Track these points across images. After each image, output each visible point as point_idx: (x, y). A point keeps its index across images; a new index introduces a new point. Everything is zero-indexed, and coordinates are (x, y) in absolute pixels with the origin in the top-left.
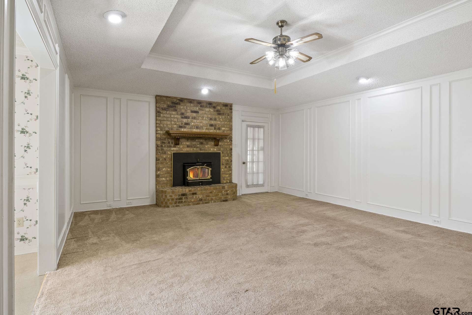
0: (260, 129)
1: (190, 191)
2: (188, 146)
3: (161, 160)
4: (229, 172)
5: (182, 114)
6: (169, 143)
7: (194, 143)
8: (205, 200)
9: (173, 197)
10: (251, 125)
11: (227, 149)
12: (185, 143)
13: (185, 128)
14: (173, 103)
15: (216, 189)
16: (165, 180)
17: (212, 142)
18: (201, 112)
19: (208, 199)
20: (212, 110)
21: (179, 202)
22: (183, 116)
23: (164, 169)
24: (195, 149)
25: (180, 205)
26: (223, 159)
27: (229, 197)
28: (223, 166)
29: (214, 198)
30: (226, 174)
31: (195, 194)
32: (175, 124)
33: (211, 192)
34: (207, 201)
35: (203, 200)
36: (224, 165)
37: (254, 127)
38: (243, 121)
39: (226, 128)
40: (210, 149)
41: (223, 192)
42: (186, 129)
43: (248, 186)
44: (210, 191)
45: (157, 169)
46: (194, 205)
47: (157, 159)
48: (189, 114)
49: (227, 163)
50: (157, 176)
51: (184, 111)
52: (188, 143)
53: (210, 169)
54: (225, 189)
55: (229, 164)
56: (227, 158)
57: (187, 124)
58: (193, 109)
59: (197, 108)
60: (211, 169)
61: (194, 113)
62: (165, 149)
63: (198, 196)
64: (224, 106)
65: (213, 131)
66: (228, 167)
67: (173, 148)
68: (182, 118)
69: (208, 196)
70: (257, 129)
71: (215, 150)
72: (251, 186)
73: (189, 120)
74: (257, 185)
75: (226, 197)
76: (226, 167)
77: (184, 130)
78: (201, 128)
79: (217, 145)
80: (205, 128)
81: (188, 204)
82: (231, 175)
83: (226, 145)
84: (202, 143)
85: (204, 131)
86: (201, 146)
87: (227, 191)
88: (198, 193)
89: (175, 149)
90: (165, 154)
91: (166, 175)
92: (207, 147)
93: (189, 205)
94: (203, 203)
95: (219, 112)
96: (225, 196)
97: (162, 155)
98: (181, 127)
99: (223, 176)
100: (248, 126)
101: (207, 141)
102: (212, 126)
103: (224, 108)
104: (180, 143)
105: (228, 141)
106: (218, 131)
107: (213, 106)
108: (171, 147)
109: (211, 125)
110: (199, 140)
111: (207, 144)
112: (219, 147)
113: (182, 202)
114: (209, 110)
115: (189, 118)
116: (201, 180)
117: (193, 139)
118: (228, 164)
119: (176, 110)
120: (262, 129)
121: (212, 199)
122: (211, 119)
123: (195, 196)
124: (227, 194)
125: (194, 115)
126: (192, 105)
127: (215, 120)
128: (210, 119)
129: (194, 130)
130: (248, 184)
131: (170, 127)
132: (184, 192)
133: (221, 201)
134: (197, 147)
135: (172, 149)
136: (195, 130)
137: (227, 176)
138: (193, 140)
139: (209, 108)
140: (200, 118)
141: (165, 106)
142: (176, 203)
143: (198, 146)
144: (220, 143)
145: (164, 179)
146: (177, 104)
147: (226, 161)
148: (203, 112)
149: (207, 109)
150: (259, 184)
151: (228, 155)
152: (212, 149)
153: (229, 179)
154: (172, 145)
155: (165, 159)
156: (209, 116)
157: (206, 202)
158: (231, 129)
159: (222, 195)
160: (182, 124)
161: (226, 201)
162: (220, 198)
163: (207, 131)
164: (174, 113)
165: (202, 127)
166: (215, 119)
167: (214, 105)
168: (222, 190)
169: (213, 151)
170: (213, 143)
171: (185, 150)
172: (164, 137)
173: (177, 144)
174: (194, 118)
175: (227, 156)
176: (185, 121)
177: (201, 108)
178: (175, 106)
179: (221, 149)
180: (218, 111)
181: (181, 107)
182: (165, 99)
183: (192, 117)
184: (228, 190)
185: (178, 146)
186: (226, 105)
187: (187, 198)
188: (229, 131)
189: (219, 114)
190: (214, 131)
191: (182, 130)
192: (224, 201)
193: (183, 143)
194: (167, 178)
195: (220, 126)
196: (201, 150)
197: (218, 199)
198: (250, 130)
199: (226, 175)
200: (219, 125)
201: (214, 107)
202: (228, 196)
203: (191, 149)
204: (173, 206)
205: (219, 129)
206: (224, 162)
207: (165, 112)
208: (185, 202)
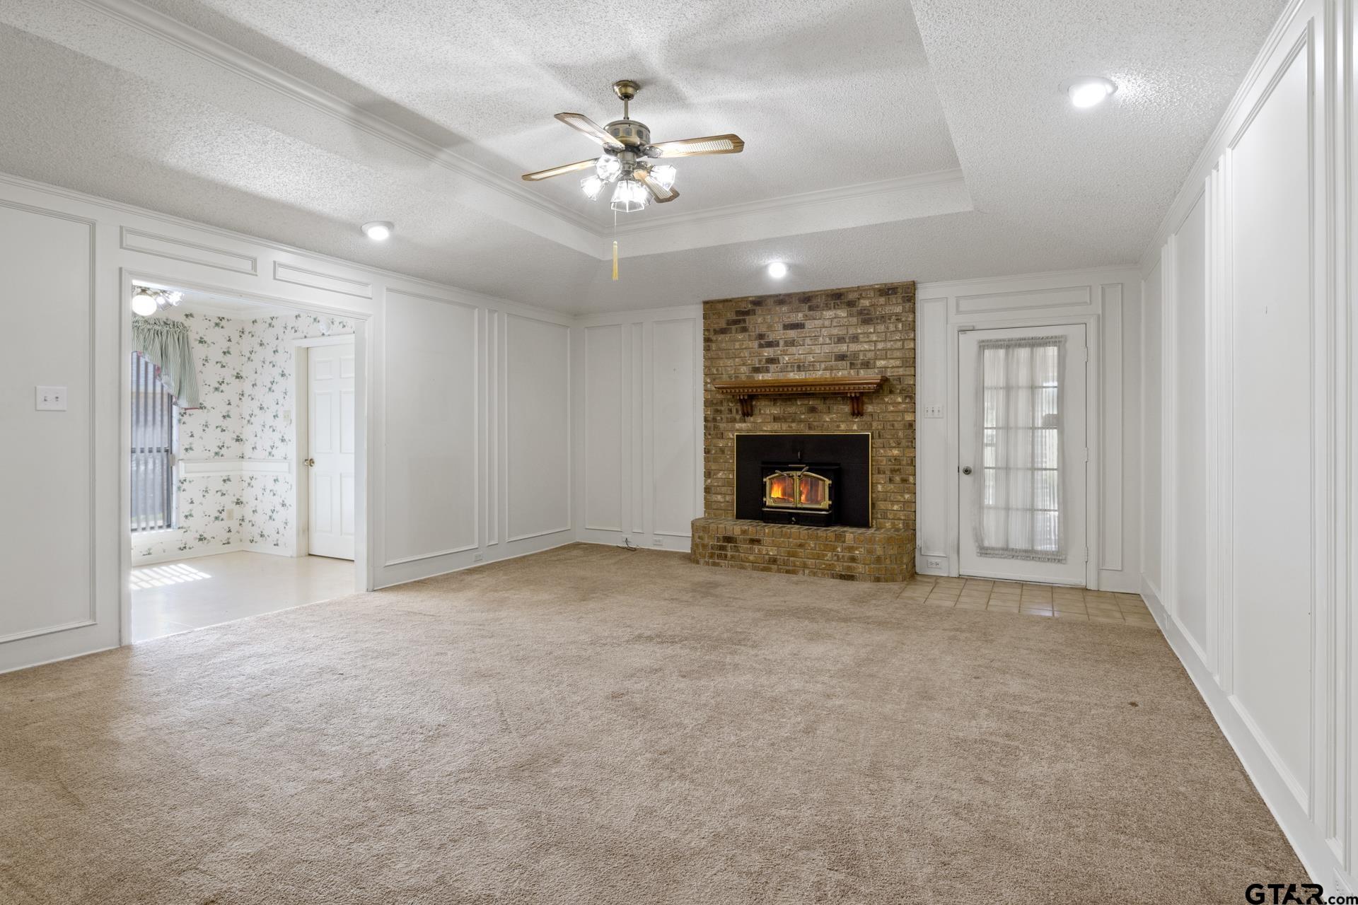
0: (1040, 351)
1: (744, 532)
2: (776, 419)
3: (713, 452)
4: (902, 496)
5: (761, 336)
6: (730, 411)
7: (792, 409)
8: (785, 563)
9: (706, 541)
10: (997, 341)
11: (893, 425)
12: (768, 412)
13: (767, 371)
14: (738, 313)
15: (817, 538)
16: (722, 500)
17: (843, 404)
18: (809, 324)
19: (794, 562)
20: (842, 313)
21: (719, 556)
22: (762, 342)
23: (720, 475)
24: (794, 425)
25: (722, 562)
26: (881, 455)
27: (860, 568)
28: (881, 476)
29: (810, 562)
30: (893, 503)
31: (758, 541)
32: (744, 365)
33: (801, 546)
34: (791, 568)
35: (778, 563)
36: (884, 473)
37: (1010, 345)
38: (963, 331)
39: (891, 361)
40: (838, 426)
41: (839, 549)
42: (769, 375)
43: (984, 551)
44: (798, 541)
45: (708, 474)
46: (754, 569)
47: (707, 451)
48: (779, 334)
49: (897, 467)
50: (707, 490)
51: (764, 330)
52: (776, 411)
53: (828, 482)
54: (844, 542)
55: (905, 472)
56: (896, 452)
57: (772, 361)
58: (787, 321)
59: (800, 315)
60: (830, 482)
61: (791, 329)
62: (722, 426)
63: (764, 548)
64: (881, 295)
65: (845, 372)
66: (897, 479)
67: (740, 424)
68: (761, 346)
69: (794, 555)
70: (1023, 353)
71: (855, 427)
72: (996, 552)
73: (778, 350)
74: (1030, 554)
75: (849, 568)
76: (891, 480)
77: (766, 378)
78: (811, 369)
79: (857, 413)
80: (823, 366)
81: (740, 564)
82: (910, 506)
83: (892, 412)
84: (813, 410)
85: (819, 375)
86: (811, 418)
87: (851, 549)
88: (767, 540)
89: (744, 427)
90: (723, 438)
91: (724, 489)
92: (828, 420)
93: (743, 568)
94: (779, 571)
95: (867, 314)
96: (845, 564)
97: (714, 441)
98: (756, 370)
99: (881, 505)
100: (983, 345)
101: (827, 402)
102: (843, 360)
103: (882, 300)
104: (756, 411)
105: (900, 400)
106: (862, 371)
107: (846, 301)
108: (734, 420)
109: (842, 357)
110: (806, 402)
111: (829, 411)
112: (866, 418)
113: (726, 556)
114: (835, 314)
115: (778, 345)
116: (800, 509)
117: (790, 400)
118: (899, 470)
119: (744, 330)
120: (1052, 351)
121: (805, 566)
122: (841, 340)
123: (756, 548)
124: (853, 559)
125: (792, 334)
126: (785, 309)
127: (853, 342)
128: (836, 340)
129: (792, 374)
130: (986, 544)
131: (733, 372)
132: (729, 534)
133: (833, 577)
134: (801, 421)
135: (738, 426)
136: (794, 376)
137: (896, 507)
138: (788, 403)
139: (834, 308)
140: (808, 341)
141: (723, 324)
142: (712, 556)
143: (803, 417)
144: (869, 408)
145: (719, 498)
146: (747, 313)
147: (890, 460)
148: (816, 322)
149: (829, 314)
150: (1036, 552)
151: (899, 444)
152: (843, 426)
153: (902, 518)
154: (738, 417)
155: (722, 451)
156: (835, 331)
157: (787, 568)
158: (910, 361)
159: (835, 558)
160: (760, 361)
161: (851, 578)
162: (830, 567)
163: (827, 375)
164: (740, 336)
165: (812, 366)
166: (855, 339)
167: (852, 296)
168: (836, 544)
169: (847, 431)
170: (847, 409)
171: (769, 428)
172: (719, 396)
173: (747, 413)
174: (792, 343)
175: (894, 445)
176: (768, 352)
177: (811, 312)
178: (744, 321)
179: (874, 424)
180: (860, 313)
181: (758, 322)
182: (720, 306)
183: (786, 342)
184: (857, 548)
185: (752, 419)
186: (888, 291)
187: (736, 549)
188: (901, 369)
189: (867, 321)
190: (849, 373)
191: (760, 378)
192: (842, 577)
193: (762, 412)
194: (728, 497)
195: (870, 355)
196: (810, 428)
197: (824, 569)
198: (994, 358)
199: (893, 505)
200: (865, 355)
201: (851, 304)
202: (854, 565)
203: (785, 426)
204: (707, 563)
205: (866, 365)
206: (884, 462)
207: (720, 337)
208: (732, 557)
